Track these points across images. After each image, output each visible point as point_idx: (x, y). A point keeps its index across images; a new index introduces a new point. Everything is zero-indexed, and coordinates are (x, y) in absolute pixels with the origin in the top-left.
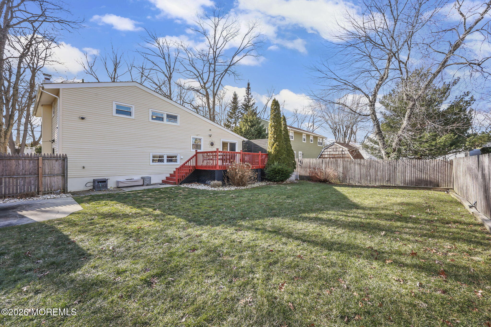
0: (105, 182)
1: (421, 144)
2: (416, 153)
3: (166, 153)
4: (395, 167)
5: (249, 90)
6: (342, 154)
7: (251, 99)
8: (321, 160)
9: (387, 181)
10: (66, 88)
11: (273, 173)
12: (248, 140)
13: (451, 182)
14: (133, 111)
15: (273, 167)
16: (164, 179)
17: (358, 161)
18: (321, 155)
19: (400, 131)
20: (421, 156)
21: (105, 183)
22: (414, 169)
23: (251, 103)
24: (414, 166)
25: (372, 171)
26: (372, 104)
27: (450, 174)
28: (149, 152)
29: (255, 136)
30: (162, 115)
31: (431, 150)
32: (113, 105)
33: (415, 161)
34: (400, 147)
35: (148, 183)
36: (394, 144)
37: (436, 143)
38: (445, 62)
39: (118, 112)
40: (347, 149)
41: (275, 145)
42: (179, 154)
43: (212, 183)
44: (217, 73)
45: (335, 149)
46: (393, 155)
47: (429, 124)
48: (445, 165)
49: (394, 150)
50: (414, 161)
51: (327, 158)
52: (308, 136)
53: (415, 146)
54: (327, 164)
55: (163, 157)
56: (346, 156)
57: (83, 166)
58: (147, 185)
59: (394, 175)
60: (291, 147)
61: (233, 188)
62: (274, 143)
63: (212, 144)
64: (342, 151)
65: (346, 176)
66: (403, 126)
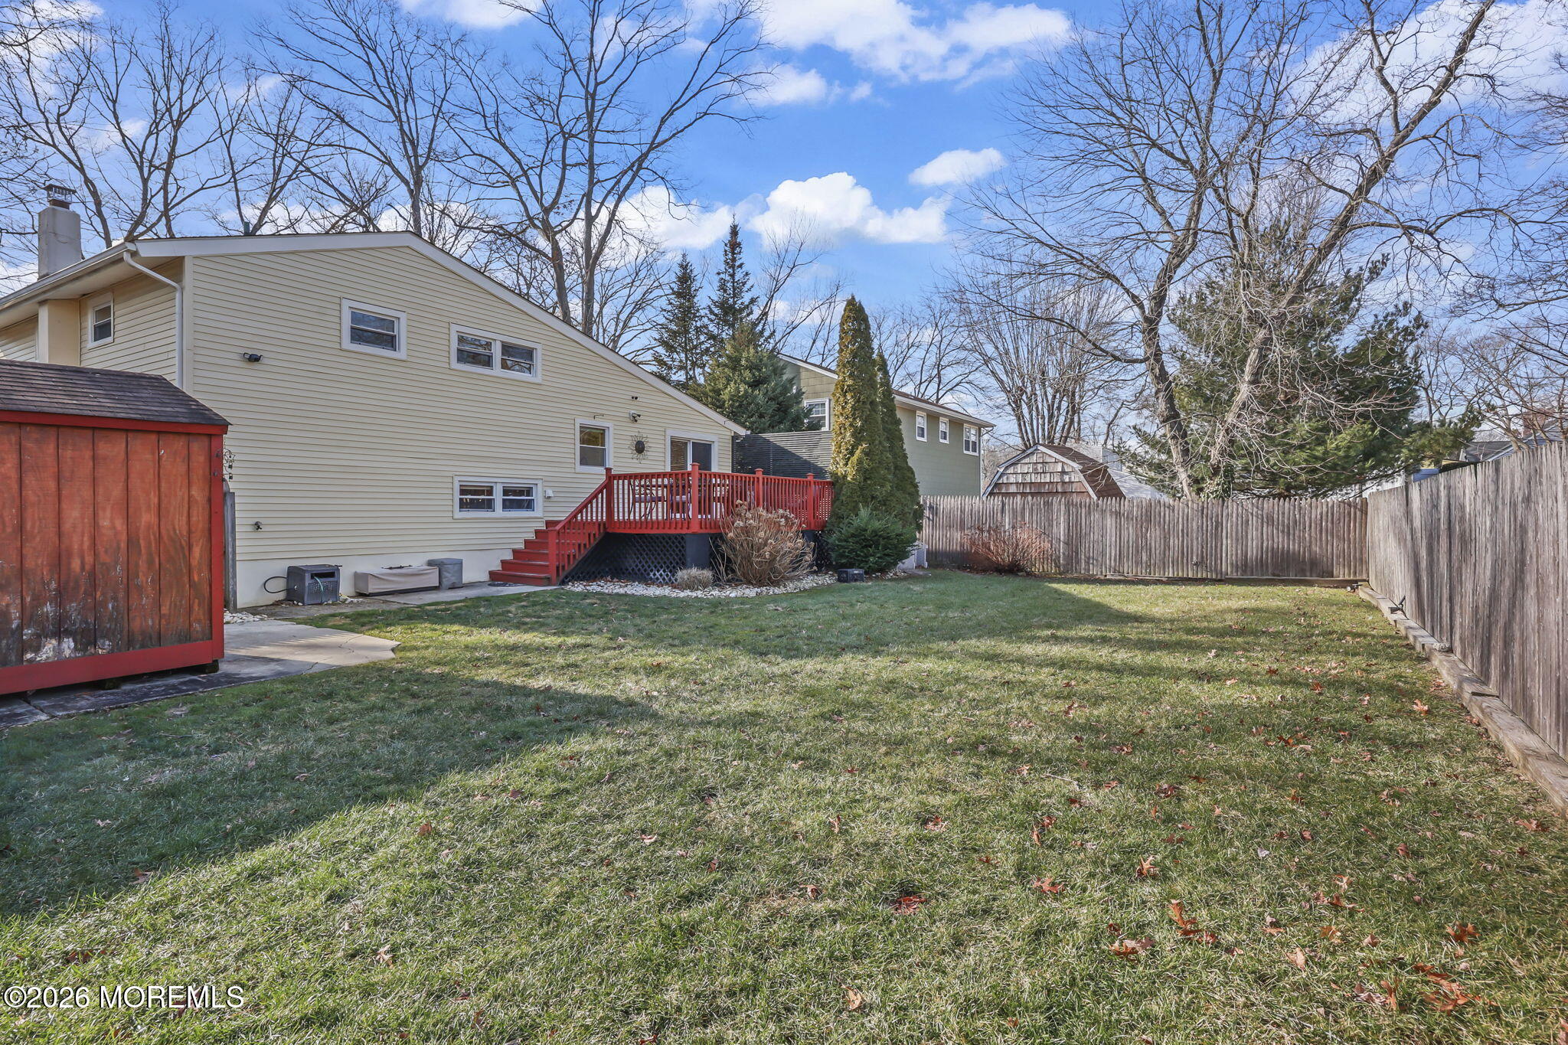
0: (331, 575)
1: (1285, 453)
2: (1273, 479)
3: (498, 475)
4: (1217, 522)
5: (738, 249)
6: (1064, 483)
7: (744, 284)
8: (997, 501)
9: (1196, 564)
10: (203, 254)
11: (857, 542)
12: (749, 432)
13: (1362, 561)
14: (402, 331)
15: (857, 522)
16: (497, 567)
17: (1112, 503)
18: (997, 485)
19: (1231, 414)
20: (1288, 488)
21: (331, 579)
22: (1270, 528)
23: (746, 298)
24: (1270, 520)
25: (1154, 535)
26: (1151, 326)
27: (1360, 539)
28: (450, 474)
29: (767, 418)
30: (488, 345)
31: (1314, 471)
32: (343, 312)
33: (1271, 504)
34: (1232, 462)
35: (454, 579)
36: (1214, 453)
37: (1326, 452)
38: (1347, 218)
39: (358, 336)
40: (1076, 466)
41: (858, 452)
42: (540, 483)
43: (682, 574)
44: (601, 173)
45: (1040, 466)
46: (1211, 486)
47: (1308, 395)
48: (1349, 513)
49: (1216, 471)
50: (1268, 504)
51: (1014, 494)
52: (933, 418)
53: (1272, 460)
54: (1019, 514)
55: (490, 492)
56: (1075, 487)
57: (254, 521)
58: (453, 587)
59: (1216, 547)
60: (905, 457)
61: (751, 592)
62: (854, 447)
63: (640, 448)
64: (1063, 472)
65: (1077, 553)
66: (1239, 398)
